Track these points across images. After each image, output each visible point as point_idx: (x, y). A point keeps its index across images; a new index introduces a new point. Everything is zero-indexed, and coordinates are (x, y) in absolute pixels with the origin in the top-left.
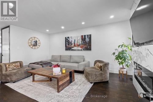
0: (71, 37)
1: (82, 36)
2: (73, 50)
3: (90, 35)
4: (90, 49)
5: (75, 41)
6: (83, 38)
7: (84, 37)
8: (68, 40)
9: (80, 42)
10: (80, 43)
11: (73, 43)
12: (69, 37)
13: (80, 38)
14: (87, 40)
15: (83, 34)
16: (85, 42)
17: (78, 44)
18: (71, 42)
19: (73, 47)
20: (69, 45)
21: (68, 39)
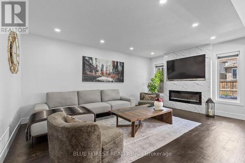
0: (96, 59)
1: (114, 62)
2: (99, 81)
3: (123, 63)
4: (122, 81)
5: (103, 66)
6: (115, 65)
7: (116, 63)
8: (89, 62)
9: (111, 69)
10: (111, 71)
11: (100, 70)
12: (91, 58)
13: (110, 64)
14: (120, 68)
15: (116, 60)
16: (118, 71)
17: (108, 72)
18: (96, 68)
19: (100, 77)
20: (91, 71)
21: (91, 61)
